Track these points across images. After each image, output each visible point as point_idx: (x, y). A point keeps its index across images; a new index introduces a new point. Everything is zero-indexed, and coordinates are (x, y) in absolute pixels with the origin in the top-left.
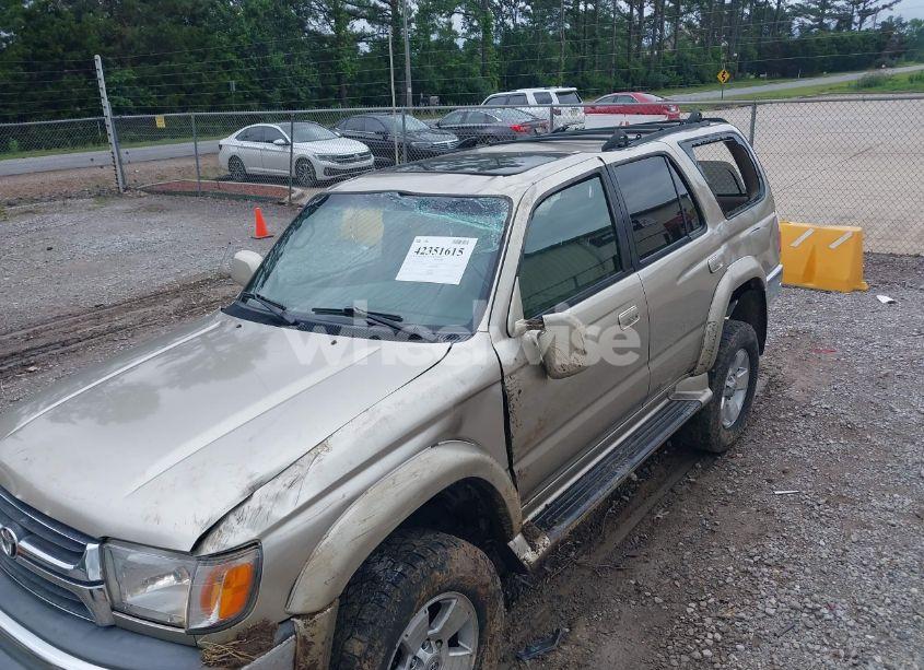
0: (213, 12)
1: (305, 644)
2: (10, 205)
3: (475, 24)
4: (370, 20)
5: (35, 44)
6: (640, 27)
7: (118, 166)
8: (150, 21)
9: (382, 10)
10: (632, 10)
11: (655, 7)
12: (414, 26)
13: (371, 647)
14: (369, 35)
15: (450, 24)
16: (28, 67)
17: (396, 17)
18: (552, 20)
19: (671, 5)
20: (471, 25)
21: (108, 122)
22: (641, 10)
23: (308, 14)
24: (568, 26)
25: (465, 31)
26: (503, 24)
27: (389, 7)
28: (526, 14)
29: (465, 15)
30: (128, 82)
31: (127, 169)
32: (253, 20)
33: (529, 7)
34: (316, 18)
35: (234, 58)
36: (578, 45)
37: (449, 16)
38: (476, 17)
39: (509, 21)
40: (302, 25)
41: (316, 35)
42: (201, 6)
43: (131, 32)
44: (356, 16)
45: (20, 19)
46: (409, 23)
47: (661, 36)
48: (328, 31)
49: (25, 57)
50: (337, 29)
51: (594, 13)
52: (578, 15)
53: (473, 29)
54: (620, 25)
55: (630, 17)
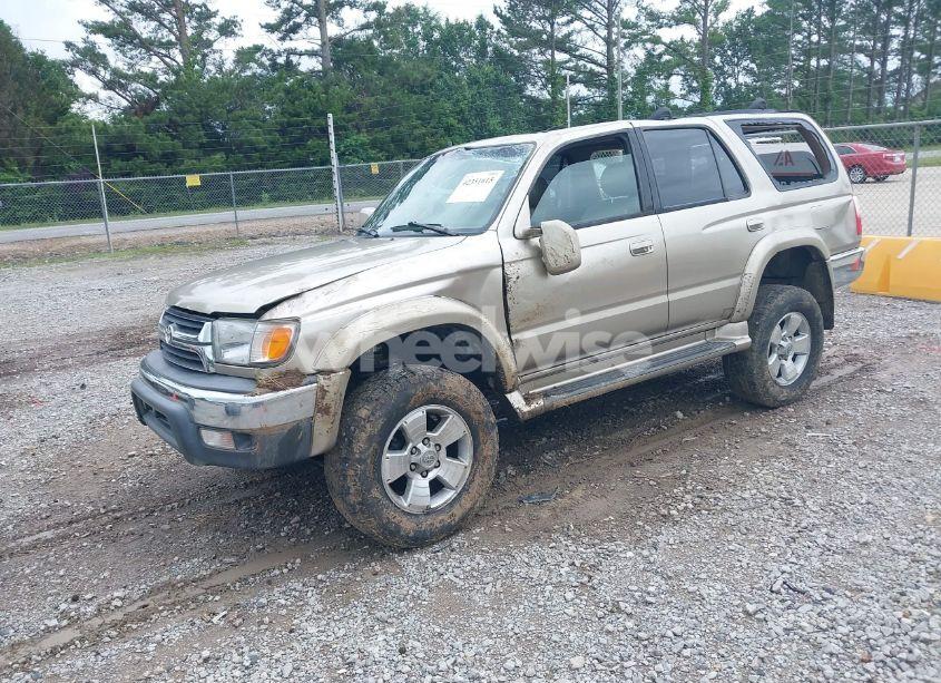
0: (439, 82)
1: (323, 391)
2: (252, 238)
3: (695, 84)
4: (587, 84)
5: (290, 114)
6: (881, 81)
7: (340, 215)
8: (385, 92)
9: (599, 75)
10: (872, 64)
11: (901, 60)
12: (630, 88)
13: (373, 414)
14: (584, 98)
15: (667, 86)
16: (283, 132)
17: (612, 80)
18: (778, 78)
19: (923, 57)
20: (690, 86)
21: (335, 170)
22: (883, 64)
23: (527, 80)
24: (797, 84)
25: (683, 92)
26: (724, 84)
27: (605, 71)
28: (749, 72)
29: (684, 76)
30: (362, 145)
31: (347, 217)
32: (475, 87)
33: (753, 65)
34: (534, 84)
35: (454, 122)
36: (808, 103)
37: (667, 78)
38: (695, 78)
39: (730, 81)
40: (520, 90)
41: (533, 100)
42: (429, 77)
43: (367, 101)
44: (573, 81)
45: (282, 94)
46: (625, 86)
47: (907, 91)
48: (546, 95)
49: (282, 124)
50: (553, 94)
51: (828, 68)
52: (809, 70)
53: (692, 90)
54: (858, 79)
55: (870, 71)
